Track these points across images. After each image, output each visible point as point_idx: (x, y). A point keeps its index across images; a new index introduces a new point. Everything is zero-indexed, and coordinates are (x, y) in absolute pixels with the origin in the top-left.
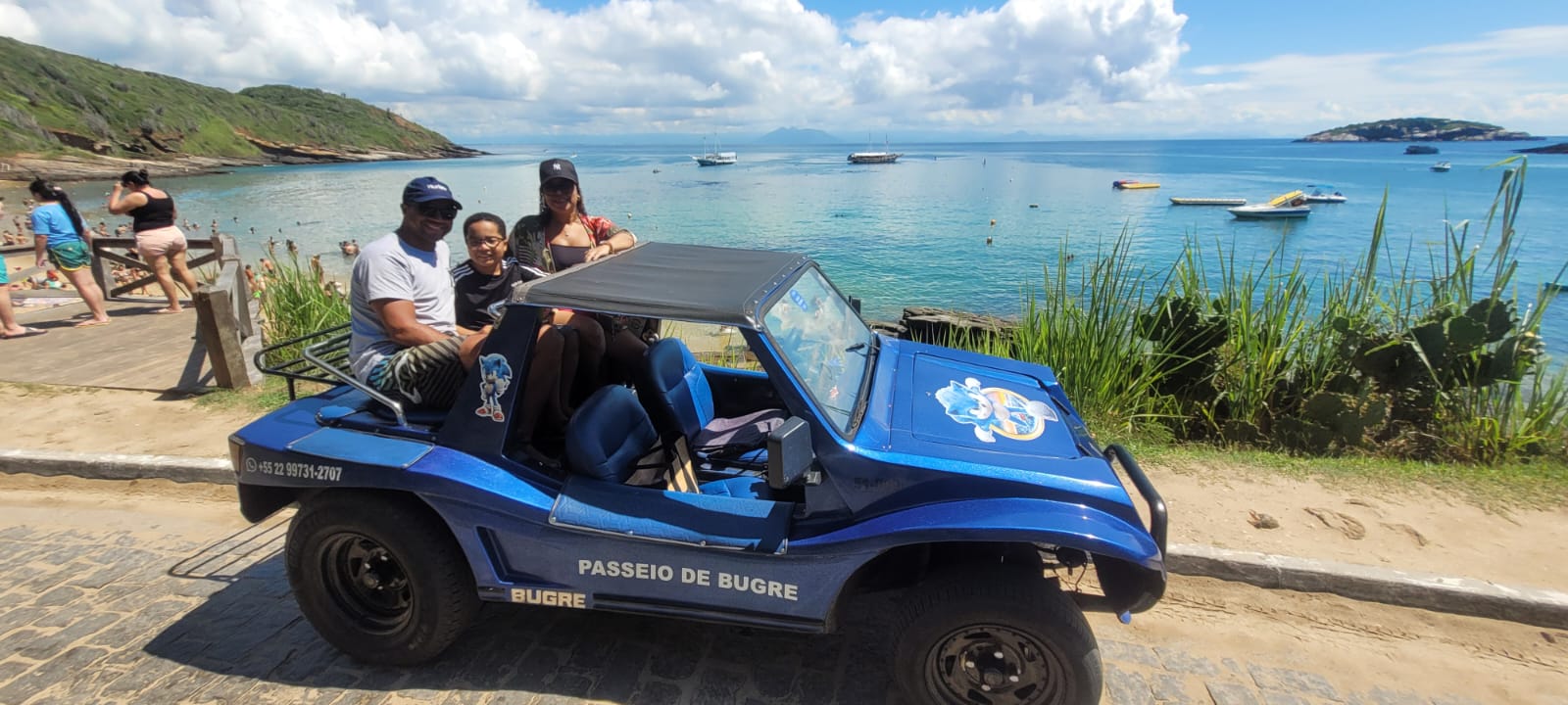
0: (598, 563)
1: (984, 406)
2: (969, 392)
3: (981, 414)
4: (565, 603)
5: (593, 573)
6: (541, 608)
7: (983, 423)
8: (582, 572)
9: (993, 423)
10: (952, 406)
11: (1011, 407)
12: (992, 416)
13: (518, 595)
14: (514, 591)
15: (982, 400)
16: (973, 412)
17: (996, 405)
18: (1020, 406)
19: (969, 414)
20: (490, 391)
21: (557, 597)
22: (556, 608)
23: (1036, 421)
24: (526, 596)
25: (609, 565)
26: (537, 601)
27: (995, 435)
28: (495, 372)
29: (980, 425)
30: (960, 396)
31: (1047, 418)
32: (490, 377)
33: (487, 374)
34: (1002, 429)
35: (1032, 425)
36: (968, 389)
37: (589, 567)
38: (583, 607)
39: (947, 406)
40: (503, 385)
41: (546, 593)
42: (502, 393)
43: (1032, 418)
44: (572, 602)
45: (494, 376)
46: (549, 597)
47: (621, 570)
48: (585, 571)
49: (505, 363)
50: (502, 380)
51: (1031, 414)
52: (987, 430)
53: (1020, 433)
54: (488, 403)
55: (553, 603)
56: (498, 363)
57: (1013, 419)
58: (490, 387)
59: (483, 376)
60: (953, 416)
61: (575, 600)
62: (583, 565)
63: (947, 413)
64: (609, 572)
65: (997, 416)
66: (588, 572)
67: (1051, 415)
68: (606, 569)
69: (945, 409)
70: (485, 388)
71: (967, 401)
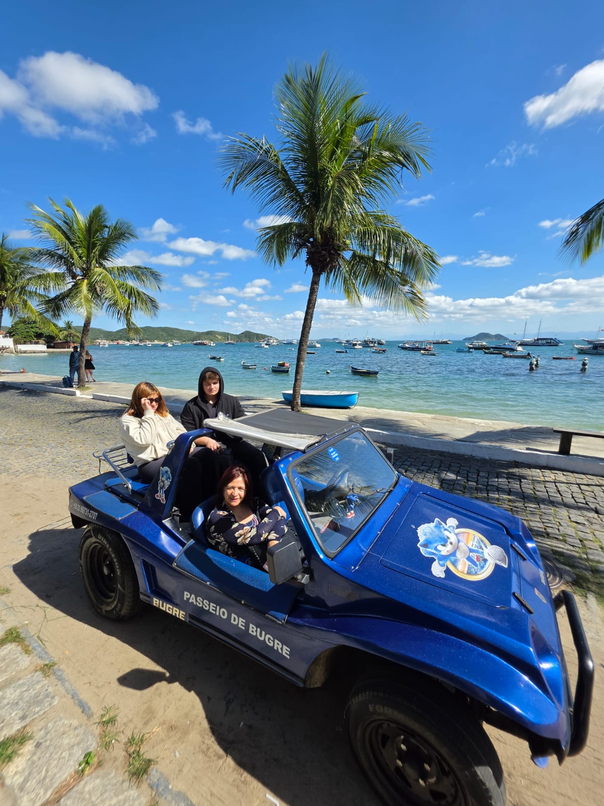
0: (193, 596)
1: (451, 543)
2: (446, 530)
3: (444, 551)
4: (176, 614)
5: (190, 601)
6: (165, 613)
7: (444, 558)
8: (185, 599)
9: (450, 560)
10: (426, 540)
11: (474, 548)
12: (454, 554)
13: (156, 602)
14: (155, 599)
15: (453, 538)
16: (440, 547)
17: (461, 544)
18: (481, 548)
19: (436, 549)
20: (162, 486)
21: (173, 609)
22: (171, 615)
23: (488, 564)
24: (159, 604)
25: (198, 598)
26: (164, 609)
27: (448, 571)
28: (165, 477)
29: (440, 559)
30: (437, 532)
31: (498, 563)
32: (163, 479)
33: (162, 477)
34: (455, 566)
35: (482, 567)
36: (446, 527)
37: (188, 597)
38: (183, 619)
39: (422, 539)
40: (167, 483)
41: (168, 606)
42: (166, 488)
43: (485, 561)
44: (179, 615)
45: (164, 479)
46: (169, 608)
47: (203, 604)
48: (187, 598)
49: (170, 473)
50: (167, 481)
51: (486, 557)
52: (443, 566)
53: (469, 573)
54: (160, 492)
55: (170, 612)
56: (167, 472)
57: (469, 559)
58: (162, 484)
59: (161, 478)
60: (421, 549)
61: (179, 614)
62: (186, 595)
63: (418, 545)
64: (197, 603)
65: (458, 554)
66: (188, 599)
67: (503, 560)
68: (196, 601)
69: (419, 541)
70: (160, 484)
71: (440, 538)
